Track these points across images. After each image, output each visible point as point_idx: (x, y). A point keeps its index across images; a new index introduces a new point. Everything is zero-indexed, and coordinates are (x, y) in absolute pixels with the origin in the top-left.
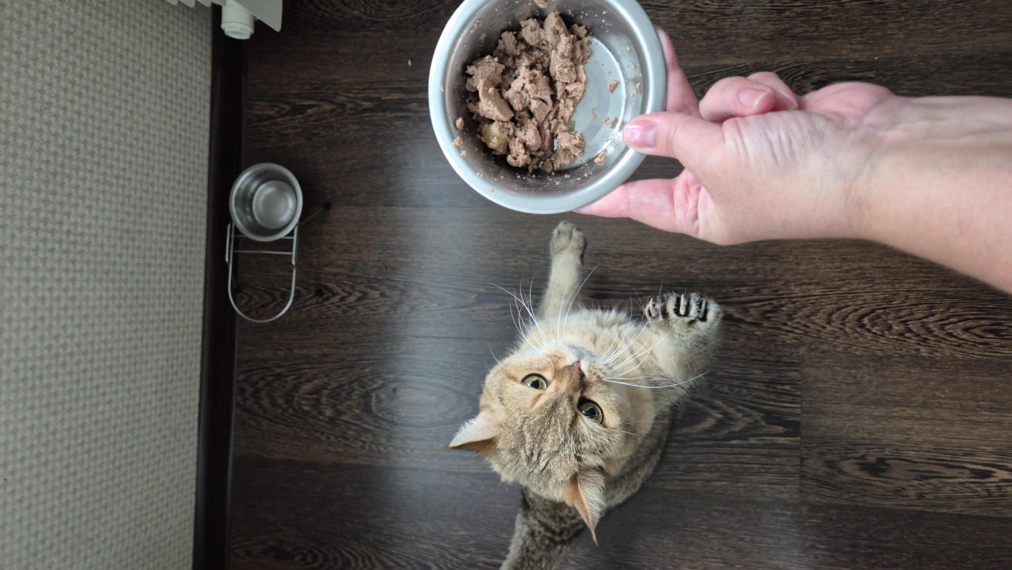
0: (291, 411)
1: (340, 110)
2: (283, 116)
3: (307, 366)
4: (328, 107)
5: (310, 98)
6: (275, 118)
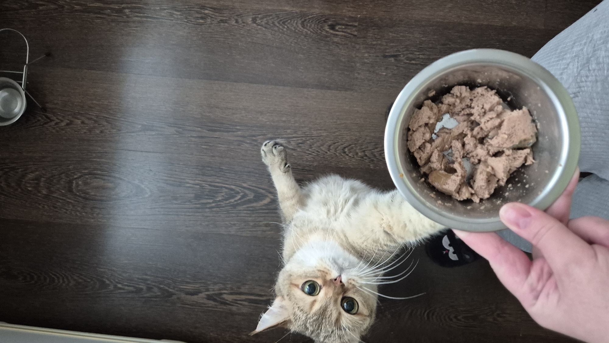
0: (20, 190)
1: (60, 9)
2: (22, 9)
3: (32, 163)
6: (17, 10)
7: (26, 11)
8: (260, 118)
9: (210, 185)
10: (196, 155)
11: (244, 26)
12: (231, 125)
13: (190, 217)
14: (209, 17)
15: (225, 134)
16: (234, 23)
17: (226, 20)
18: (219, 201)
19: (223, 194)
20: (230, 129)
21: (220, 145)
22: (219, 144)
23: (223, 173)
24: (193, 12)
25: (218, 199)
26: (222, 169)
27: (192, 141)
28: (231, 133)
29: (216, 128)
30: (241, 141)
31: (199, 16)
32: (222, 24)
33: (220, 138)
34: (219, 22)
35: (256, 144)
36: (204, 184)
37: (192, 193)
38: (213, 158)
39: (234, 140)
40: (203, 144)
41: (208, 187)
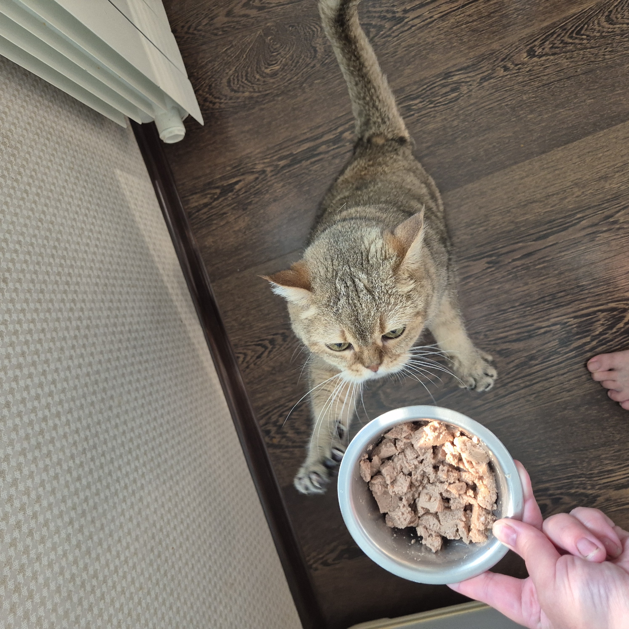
1: (263, 176)
2: (216, 200)
4: (251, 177)
5: (234, 177)
6: (210, 204)
7: (221, 200)
8: (607, 186)
9: (575, 317)
10: (533, 283)
11: (519, 69)
12: (565, 217)
13: (565, 376)
14: (463, 84)
15: (563, 233)
16: (502, 72)
17: (490, 74)
18: (601, 334)
19: (601, 322)
20: (568, 223)
21: (563, 254)
22: (560, 252)
23: (586, 291)
24: (437, 88)
25: (597, 333)
26: (582, 286)
27: (518, 267)
28: (571, 229)
29: (545, 232)
30: (594, 233)
31: (448, 89)
32: (485, 84)
33: (557, 243)
34: (480, 83)
35: (618, 226)
36: (564, 319)
37: (554, 340)
38: (563, 276)
39: (581, 237)
40: (537, 263)
41: (573, 321)
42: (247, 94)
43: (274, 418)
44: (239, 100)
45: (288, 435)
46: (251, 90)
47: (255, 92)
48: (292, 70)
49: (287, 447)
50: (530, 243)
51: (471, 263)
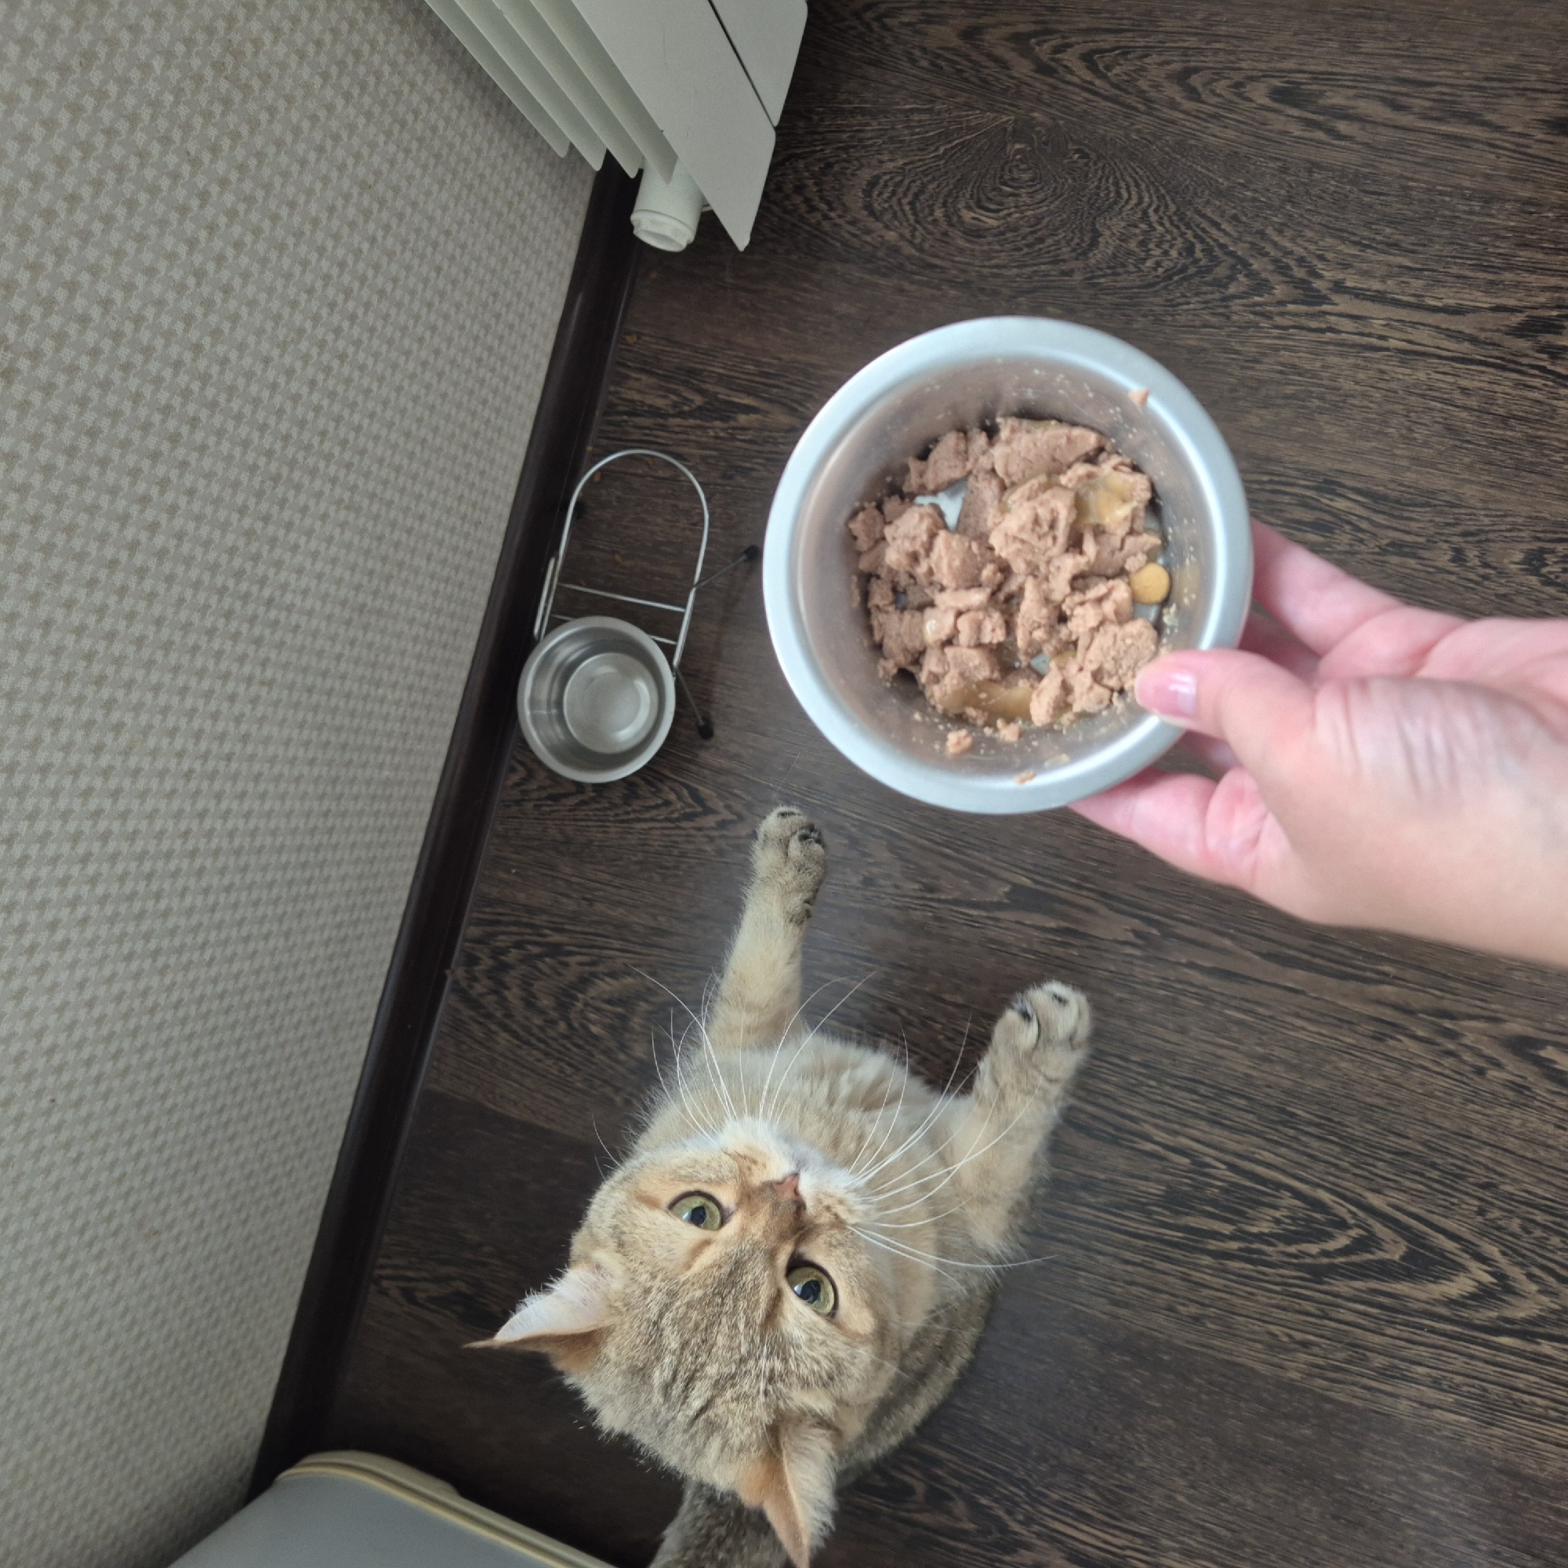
0: (562, 1026)
2: (681, 415)
3: (617, 944)
5: (750, 393)
6: (665, 416)
7: (691, 422)
9: (1232, 1167)
10: (1196, 1039)
11: (1485, 577)
12: (1357, 951)
13: (1129, 1268)
14: (1347, 527)
15: (1331, 982)
16: (1444, 559)
17: (1415, 545)
18: (1260, 1237)
19: (1277, 1214)
20: (1357, 968)
21: (1300, 1023)
22: (1298, 1016)
23: (1292, 1132)
24: (1286, 499)
25: (1255, 1230)
26: (1293, 1115)
27: (1189, 983)
28: (1352, 985)
29: (1292, 953)
30: (1393, 1025)
31: (1308, 516)
32: (1395, 559)
33: (1303, 993)
34: (1383, 551)
35: (1451, 1046)
36: (1208, 1155)
37: (1158, 1181)
38: (1266, 1067)
39: (1361, 1015)
40: (1234, 1003)
41: (1222, 1171)
42: (891, 236)
43: (502, 941)
44: (868, 239)
45: (506, 993)
46: (907, 233)
47: (911, 242)
48: (1019, 249)
49: (489, 1016)
50: (1249, 954)
51: (1104, 911)
